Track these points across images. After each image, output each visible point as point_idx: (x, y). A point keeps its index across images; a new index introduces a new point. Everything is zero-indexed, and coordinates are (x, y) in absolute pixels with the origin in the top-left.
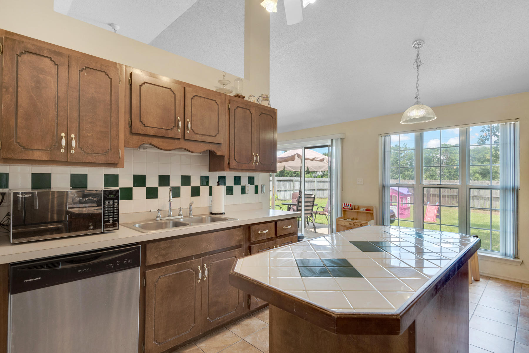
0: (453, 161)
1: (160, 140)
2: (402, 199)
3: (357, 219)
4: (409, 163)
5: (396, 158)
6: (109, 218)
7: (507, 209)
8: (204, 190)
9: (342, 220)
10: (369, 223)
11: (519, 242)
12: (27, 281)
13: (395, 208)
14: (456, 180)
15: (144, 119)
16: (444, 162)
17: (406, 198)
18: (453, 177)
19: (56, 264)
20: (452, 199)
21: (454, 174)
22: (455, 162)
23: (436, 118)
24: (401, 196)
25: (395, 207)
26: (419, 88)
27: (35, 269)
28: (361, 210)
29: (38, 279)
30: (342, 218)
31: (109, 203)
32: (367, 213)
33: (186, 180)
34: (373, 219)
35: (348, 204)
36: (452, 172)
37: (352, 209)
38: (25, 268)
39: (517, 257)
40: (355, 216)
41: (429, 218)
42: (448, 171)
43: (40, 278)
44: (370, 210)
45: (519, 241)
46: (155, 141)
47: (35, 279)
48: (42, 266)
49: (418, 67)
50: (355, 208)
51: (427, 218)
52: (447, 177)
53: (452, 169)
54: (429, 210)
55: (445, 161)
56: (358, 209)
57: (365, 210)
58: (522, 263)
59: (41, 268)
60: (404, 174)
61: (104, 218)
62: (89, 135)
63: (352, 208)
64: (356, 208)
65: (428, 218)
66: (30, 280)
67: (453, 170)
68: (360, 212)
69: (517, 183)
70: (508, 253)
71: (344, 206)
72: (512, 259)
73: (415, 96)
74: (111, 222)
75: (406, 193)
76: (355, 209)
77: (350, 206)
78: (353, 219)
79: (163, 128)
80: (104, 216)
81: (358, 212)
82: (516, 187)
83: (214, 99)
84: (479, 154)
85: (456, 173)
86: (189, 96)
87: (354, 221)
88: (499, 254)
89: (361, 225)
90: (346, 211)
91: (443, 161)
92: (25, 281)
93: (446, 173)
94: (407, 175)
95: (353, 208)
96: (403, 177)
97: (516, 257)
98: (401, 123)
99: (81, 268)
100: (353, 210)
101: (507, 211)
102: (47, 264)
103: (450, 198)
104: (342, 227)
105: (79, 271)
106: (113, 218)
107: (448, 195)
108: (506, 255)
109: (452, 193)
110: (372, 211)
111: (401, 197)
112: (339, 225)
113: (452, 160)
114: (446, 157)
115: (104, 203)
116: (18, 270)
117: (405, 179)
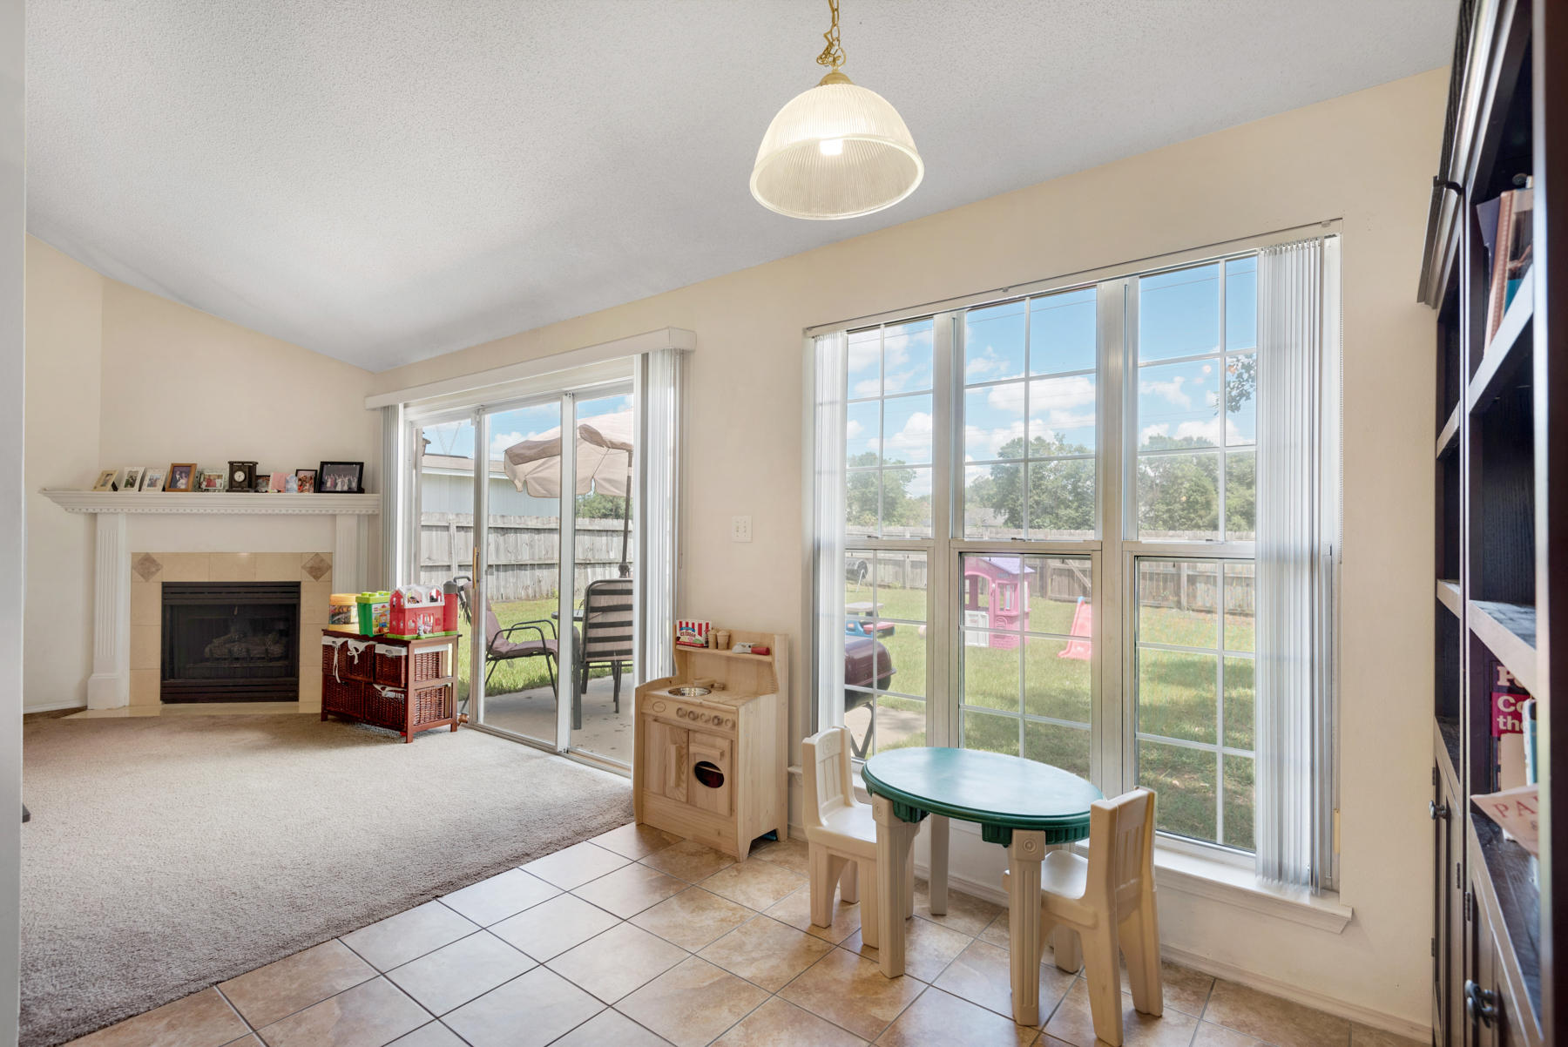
0: (1179, 481)
2: (1002, 586)
3: (723, 689)
4: (1070, 487)
5: (1036, 473)
7: (1286, 654)
10: (742, 710)
11: (1336, 815)
13: (983, 617)
14: (1187, 529)
16: (1157, 485)
17: (1016, 586)
18: (1177, 524)
20: (1161, 584)
21: (1180, 516)
22: (1182, 484)
24: (1000, 579)
25: (984, 613)
28: (739, 649)
34: (774, 690)
35: (690, 626)
36: (1176, 512)
37: (707, 647)
39: (1328, 883)
40: (715, 675)
41: (1079, 648)
42: (1164, 508)
44: (763, 651)
45: (1338, 810)
50: (716, 642)
51: (1073, 647)
52: (1165, 522)
53: (1175, 502)
54: (1080, 621)
55: (1158, 481)
56: (727, 646)
57: (749, 650)
58: (1353, 920)
60: (1057, 514)
63: (707, 642)
64: (721, 640)
65: (1076, 647)
67: (1177, 506)
68: (736, 659)
69: (1331, 534)
70: (1289, 862)
71: (678, 635)
72: (1305, 898)
75: (1016, 571)
76: (717, 647)
77: (700, 634)
81: (729, 659)
82: (1325, 551)
84: (1241, 464)
85: (1186, 512)
88: (1252, 864)
89: (716, 721)
90: (686, 652)
91: (1152, 482)
93: (1160, 513)
94: (1065, 518)
95: (711, 640)
96: (1055, 524)
97: (1323, 884)
100: (711, 650)
101: (1286, 663)
103: (1158, 580)
104: (656, 724)
107: (1151, 574)
108: (1281, 873)
109: (1161, 568)
110: (771, 653)
111: (1000, 582)
112: (649, 715)
113: (1177, 478)
114: (1161, 470)
117: (1059, 528)
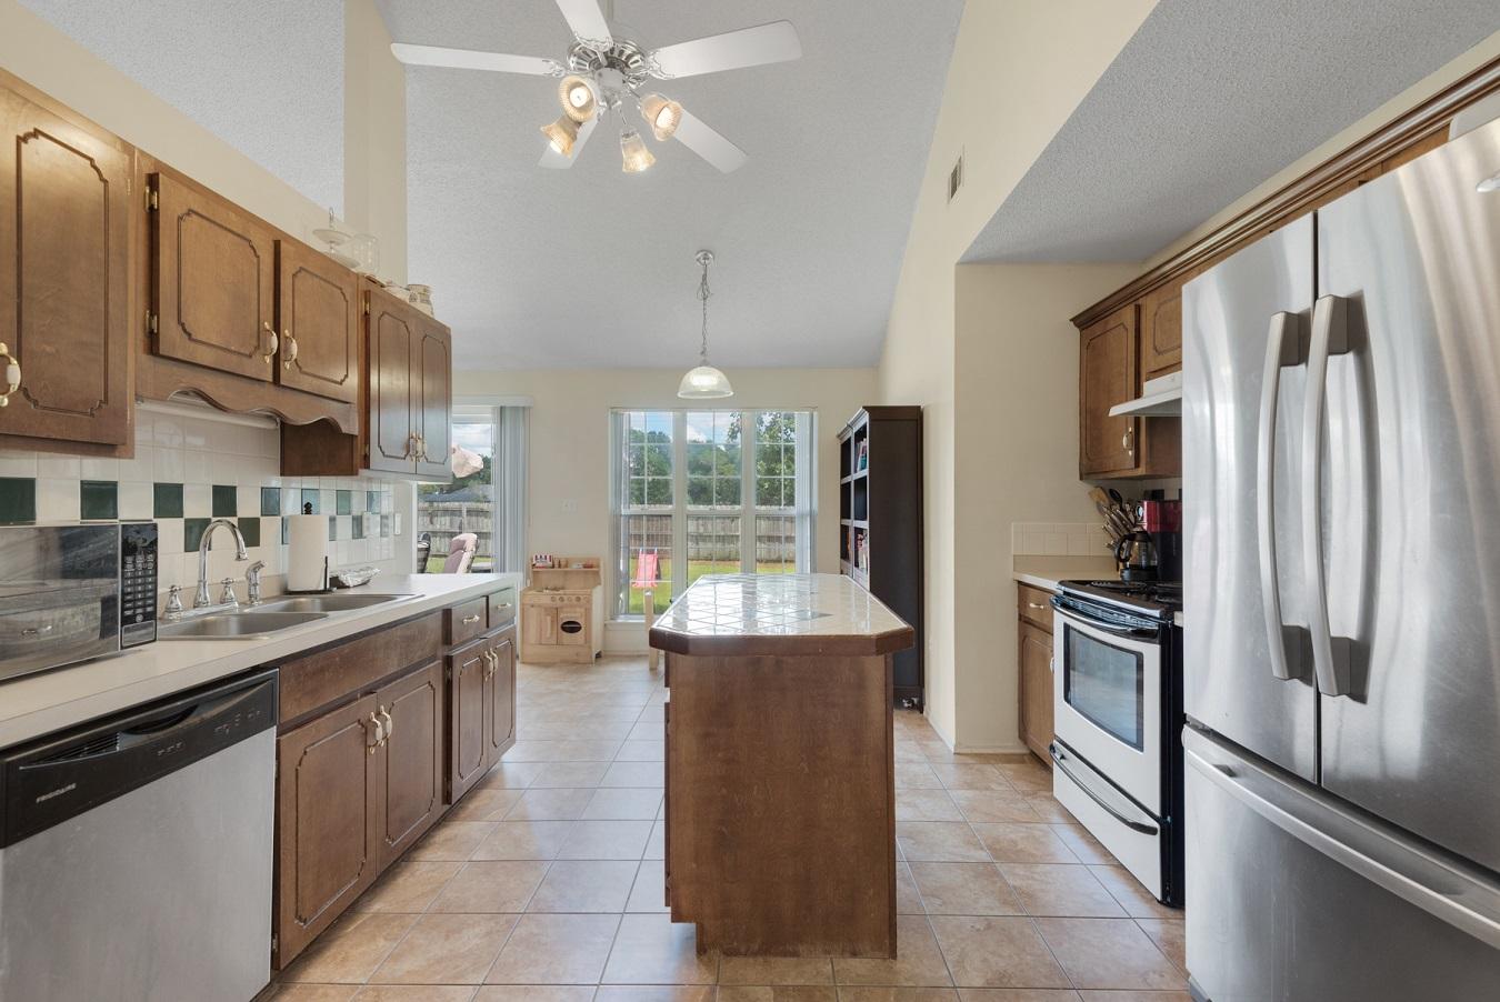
1: (222, 380)
3: (563, 588)
6: (135, 608)
8: (269, 528)
9: (533, 592)
10: (594, 592)
12: (43, 798)
15: (188, 319)
19: (107, 740)
23: (732, 393)
26: (707, 337)
27: (62, 762)
28: (575, 567)
29: (69, 788)
30: (530, 589)
31: (134, 562)
32: (586, 572)
33: (224, 499)
34: (600, 584)
35: (543, 557)
37: (553, 567)
38: (37, 761)
40: (558, 582)
43: (73, 786)
44: (591, 567)
46: (209, 384)
47: (63, 791)
48: (73, 750)
49: (705, 299)
50: (557, 565)
56: (566, 566)
57: (582, 566)
59: (76, 756)
61: (123, 610)
62: (48, 349)
63: (553, 564)
64: (563, 563)
66: (50, 796)
68: (571, 572)
71: (535, 562)
73: (701, 350)
74: (139, 618)
76: (560, 566)
77: (550, 561)
78: (555, 589)
79: (233, 348)
80: (124, 602)
81: (566, 572)
83: (339, 285)
86: (288, 268)
87: (561, 592)
89: (577, 600)
90: (539, 571)
92: (38, 800)
95: (556, 563)
98: (679, 395)
99: (161, 744)
100: (557, 568)
102: (89, 741)
104: (533, 608)
105: (160, 752)
106: (144, 606)
110: (598, 566)
112: (527, 605)
115: (124, 563)
116: (21, 768)
